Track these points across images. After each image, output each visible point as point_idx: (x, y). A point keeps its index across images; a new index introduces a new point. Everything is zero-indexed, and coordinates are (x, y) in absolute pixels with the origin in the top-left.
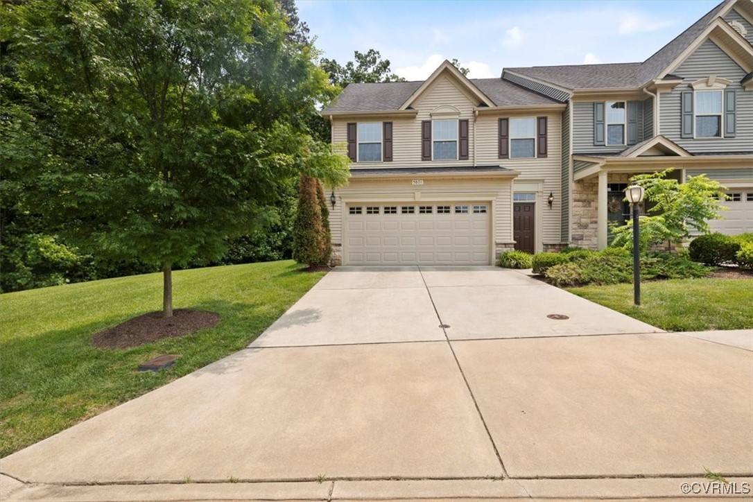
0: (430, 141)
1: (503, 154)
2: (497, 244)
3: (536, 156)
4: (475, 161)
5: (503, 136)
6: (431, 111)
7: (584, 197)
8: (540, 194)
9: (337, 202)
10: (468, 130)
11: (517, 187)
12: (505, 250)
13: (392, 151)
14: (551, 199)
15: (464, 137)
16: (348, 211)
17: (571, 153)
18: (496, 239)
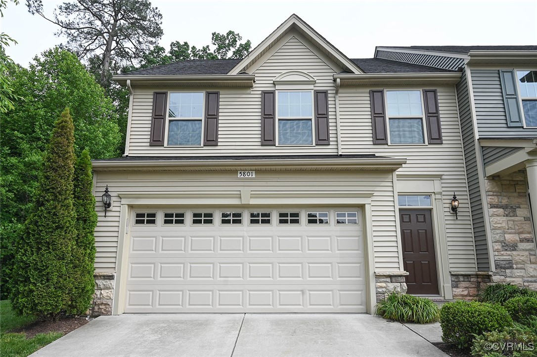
0: (274, 118)
1: (379, 138)
2: (377, 277)
3: (427, 143)
4: (340, 147)
5: (378, 115)
6: (274, 79)
7: (505, 201)
8: (438, 196)
9: (113, 204)
10: (327, 105)
11: (402, 186)
12: (391, 286)
13: (217, 131)
14: (456, 203)
15: (322, 115)
16: (133, 218)
17: (477, 137)
18: (375, 268)
